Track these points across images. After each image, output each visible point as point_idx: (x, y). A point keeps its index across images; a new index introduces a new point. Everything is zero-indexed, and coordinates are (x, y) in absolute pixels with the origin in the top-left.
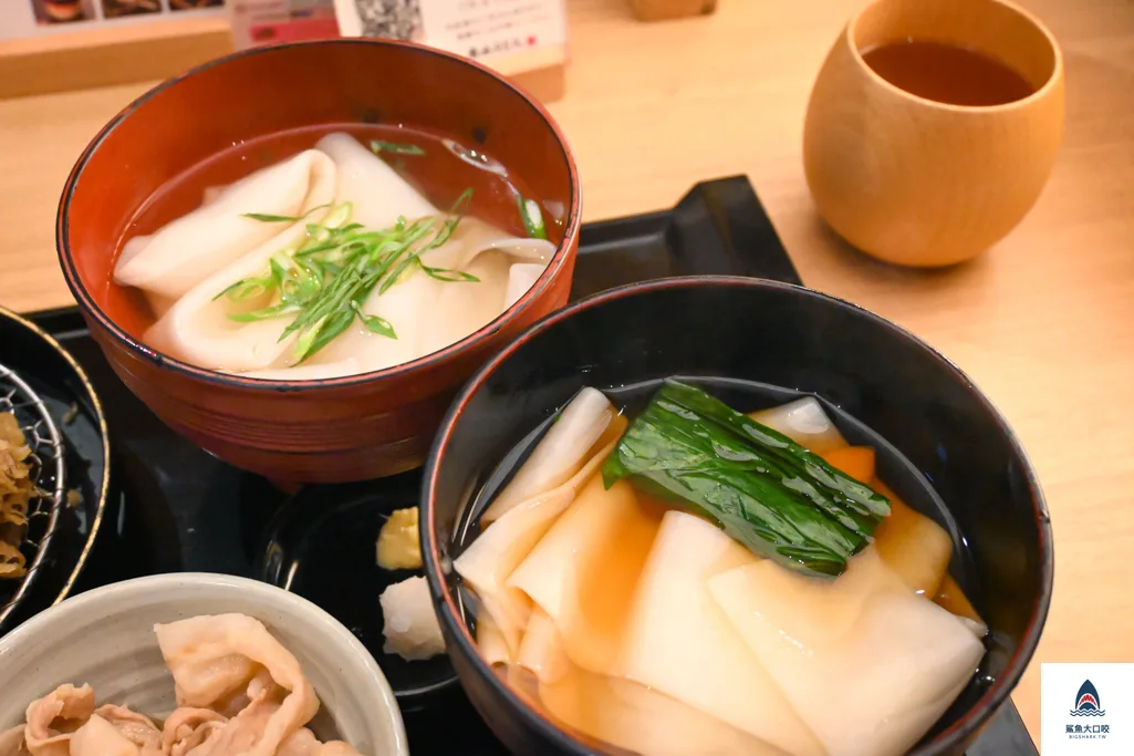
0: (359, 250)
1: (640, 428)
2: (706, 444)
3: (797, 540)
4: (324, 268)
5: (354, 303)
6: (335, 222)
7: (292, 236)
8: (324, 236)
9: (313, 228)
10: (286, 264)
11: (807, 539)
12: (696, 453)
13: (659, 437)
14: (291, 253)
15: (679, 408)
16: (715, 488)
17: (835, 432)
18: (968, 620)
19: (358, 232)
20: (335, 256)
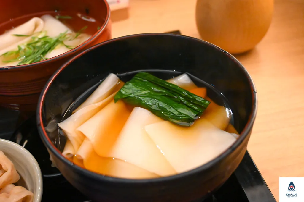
0: (46, 42)
1: (127, 85)
2: (149, 88)
3: (176, 113)
4: (34, 48)
5: (42, 56)
6: (40, 36)
7: (27, 40)
8: (36, 40)
9: (34, 38)
10: (23, 47)
11: (179, 112)
12: (145, 90)
13: (133, 86)
14: (26, 44)
15: (141, 79)
16: (150, 100)
17: (192, 82)
18: (234, 134)
19: (47, 38)
20: (39, 44)
